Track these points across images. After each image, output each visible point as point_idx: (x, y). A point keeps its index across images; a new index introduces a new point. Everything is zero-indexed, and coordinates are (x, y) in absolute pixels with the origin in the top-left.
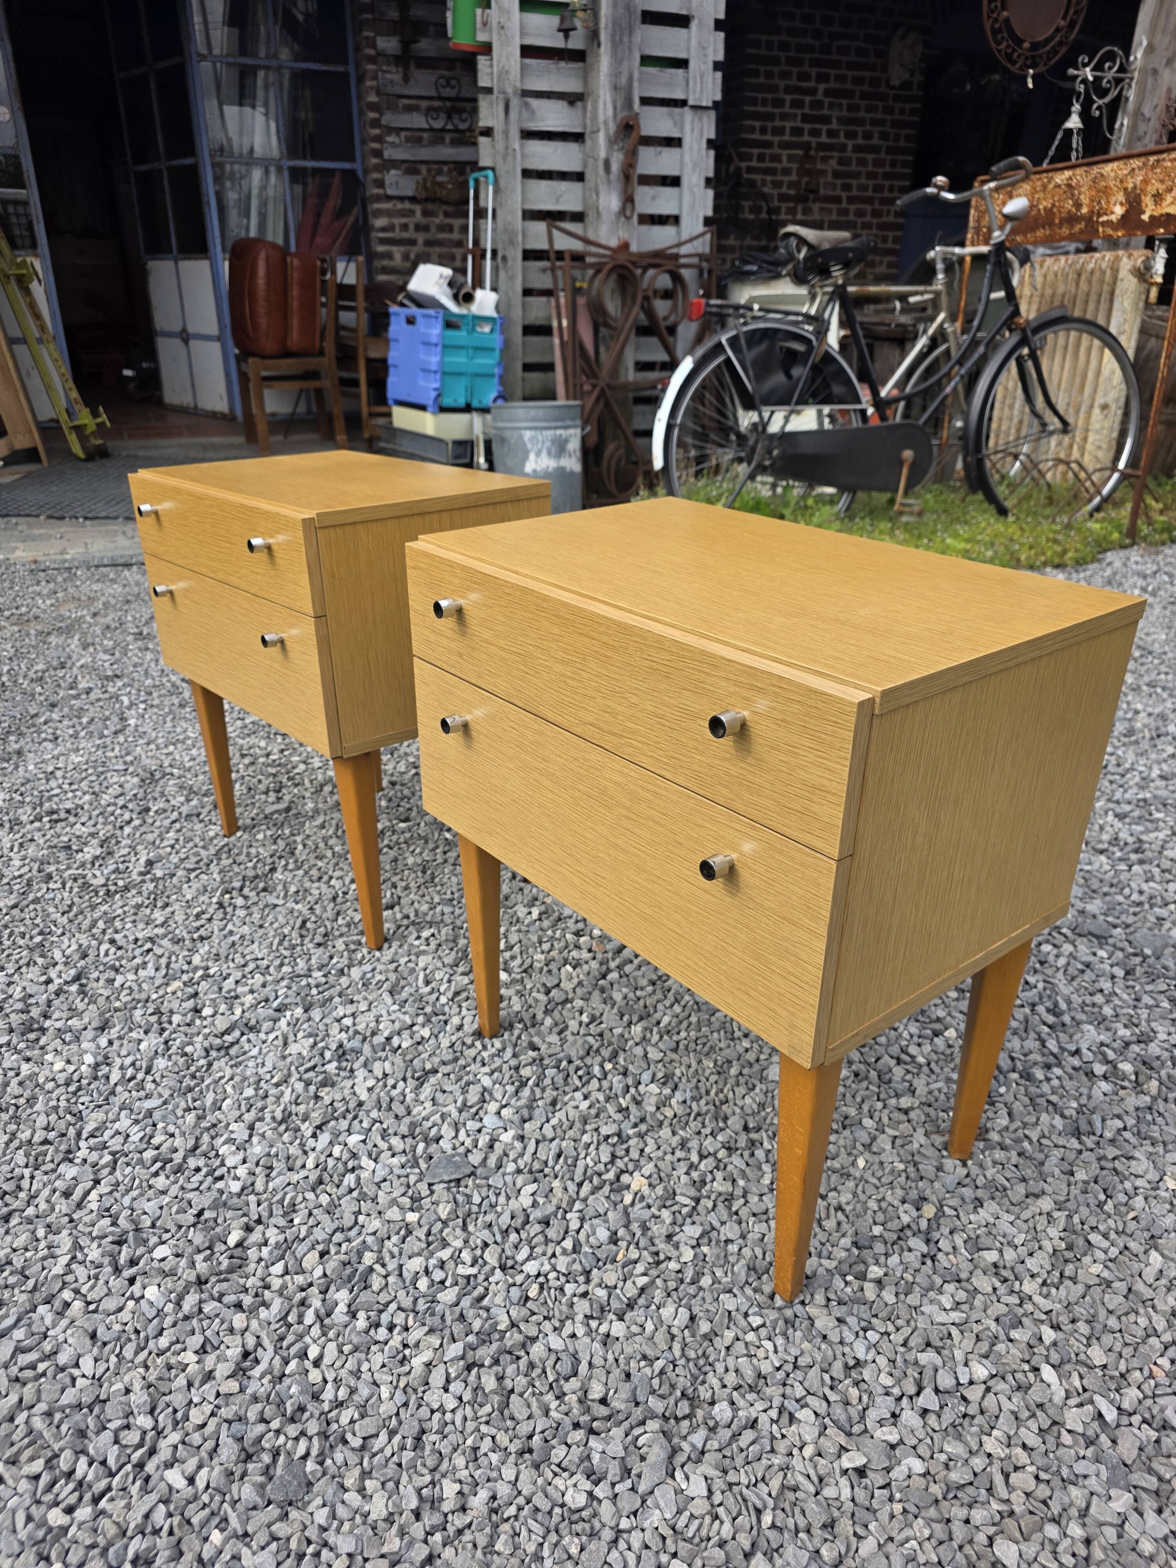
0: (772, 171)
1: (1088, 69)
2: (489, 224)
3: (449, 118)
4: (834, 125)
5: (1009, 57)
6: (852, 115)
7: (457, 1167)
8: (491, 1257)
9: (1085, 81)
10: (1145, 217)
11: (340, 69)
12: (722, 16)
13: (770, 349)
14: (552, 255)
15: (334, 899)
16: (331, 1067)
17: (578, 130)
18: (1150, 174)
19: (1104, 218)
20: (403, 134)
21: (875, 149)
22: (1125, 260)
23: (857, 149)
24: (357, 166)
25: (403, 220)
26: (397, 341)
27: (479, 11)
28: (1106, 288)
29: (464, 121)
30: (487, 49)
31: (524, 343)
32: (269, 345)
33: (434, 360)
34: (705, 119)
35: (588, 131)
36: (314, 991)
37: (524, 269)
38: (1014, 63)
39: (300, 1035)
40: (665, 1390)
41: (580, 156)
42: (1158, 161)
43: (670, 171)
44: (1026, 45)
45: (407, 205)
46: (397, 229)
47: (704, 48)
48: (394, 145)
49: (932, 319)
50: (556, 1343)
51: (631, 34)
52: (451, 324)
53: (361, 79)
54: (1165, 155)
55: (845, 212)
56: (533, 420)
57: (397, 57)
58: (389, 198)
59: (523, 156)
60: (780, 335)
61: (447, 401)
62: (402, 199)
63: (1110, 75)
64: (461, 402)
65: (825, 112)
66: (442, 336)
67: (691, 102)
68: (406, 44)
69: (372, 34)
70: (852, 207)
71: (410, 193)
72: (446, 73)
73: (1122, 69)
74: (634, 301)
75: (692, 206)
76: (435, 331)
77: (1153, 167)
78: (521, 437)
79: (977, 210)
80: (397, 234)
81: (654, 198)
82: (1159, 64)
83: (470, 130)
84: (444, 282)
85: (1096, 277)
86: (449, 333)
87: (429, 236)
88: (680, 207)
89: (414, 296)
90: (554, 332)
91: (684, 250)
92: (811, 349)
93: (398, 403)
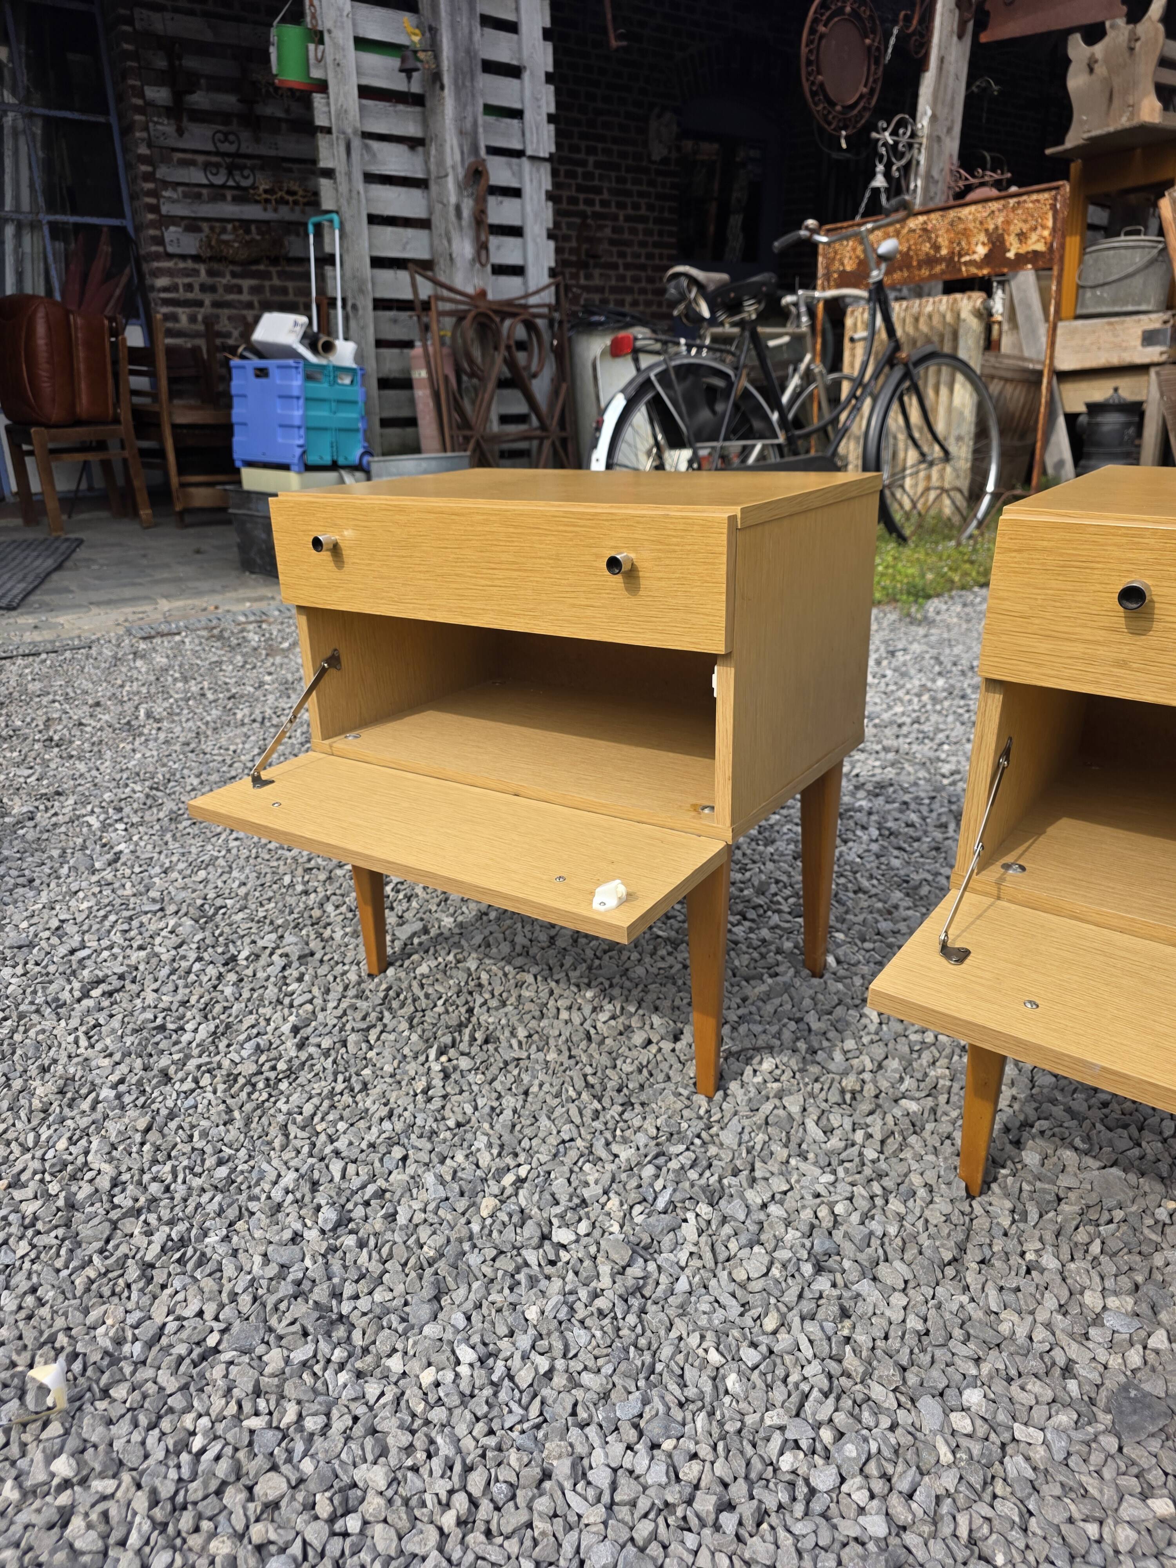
1: (887, 134)
2: (336, 272)
3: (230, 174)
4: (606, 196)
5: (825, 117)
6: (620, 186)
9: (885, 144)
10: (1011, 255)
11: (101, 119)
12: (550, 69)
13: (696, 385)
14: (417, 304)
15: (589, 1038)
17: (420, 175)
18: (1011, 215)
19: (967, 258)
20: (180, 189)
21: (643, 220)
22: (965, 301)
23: (628, 219)
24: (128, 223)
25: (187, 280)
26: (244, 396)
27: (312, 47)
28: (949, 330)
29: (247, 178)
30: (322, 86)
31: (380, 397)
32: (55, 413)
33: (297, 414)
34: (542, 170)
35: (433, 177)
36: (693, 1175)
37: (376, 320)
38: (829, 124)
39: (733, 1245)
41: (424, 202)
42: (1018, 203)
43: (513, 221)
44: (838, 108)
45: (190, 264)
46: (181, 289)
47: (538, 100)
48: (174, 201)
49: (801, 360)
51: (472, 79)
52: (311, 374)
53: (127, 130)
54: (1025, 198)
55: (622, 278)
57: (167, 108)
58: (170, 256)
59: (368, 200)
60: (703, 371)
61: (312, 459)
62: (183, 257)
63: (904, 140)
64: (327, 460)
65: (596, 183)
66: (303, 388)
67: (529, 152)
68: (178, 96)
69: (138, 83)
70: (629, 274)
71: (193, 252)
72: (221, 128)
73: (913, 135)
74: (496, 352)
75: (536, 257)
76: (296, 383)
77: (1014, 209)
79: (825, 256)
80: (181, 295)
81: (499, 248)
82: (942, 132)
83: (254, 187)
84: (300, 331)
85: (936, 320)
86: (311, 385)
87: (217, 297)
88: (525, 257)
89: (259, 347)
90: (415, 384)
91: (532, 301)
92: (730, 385)
93: (250, 464)
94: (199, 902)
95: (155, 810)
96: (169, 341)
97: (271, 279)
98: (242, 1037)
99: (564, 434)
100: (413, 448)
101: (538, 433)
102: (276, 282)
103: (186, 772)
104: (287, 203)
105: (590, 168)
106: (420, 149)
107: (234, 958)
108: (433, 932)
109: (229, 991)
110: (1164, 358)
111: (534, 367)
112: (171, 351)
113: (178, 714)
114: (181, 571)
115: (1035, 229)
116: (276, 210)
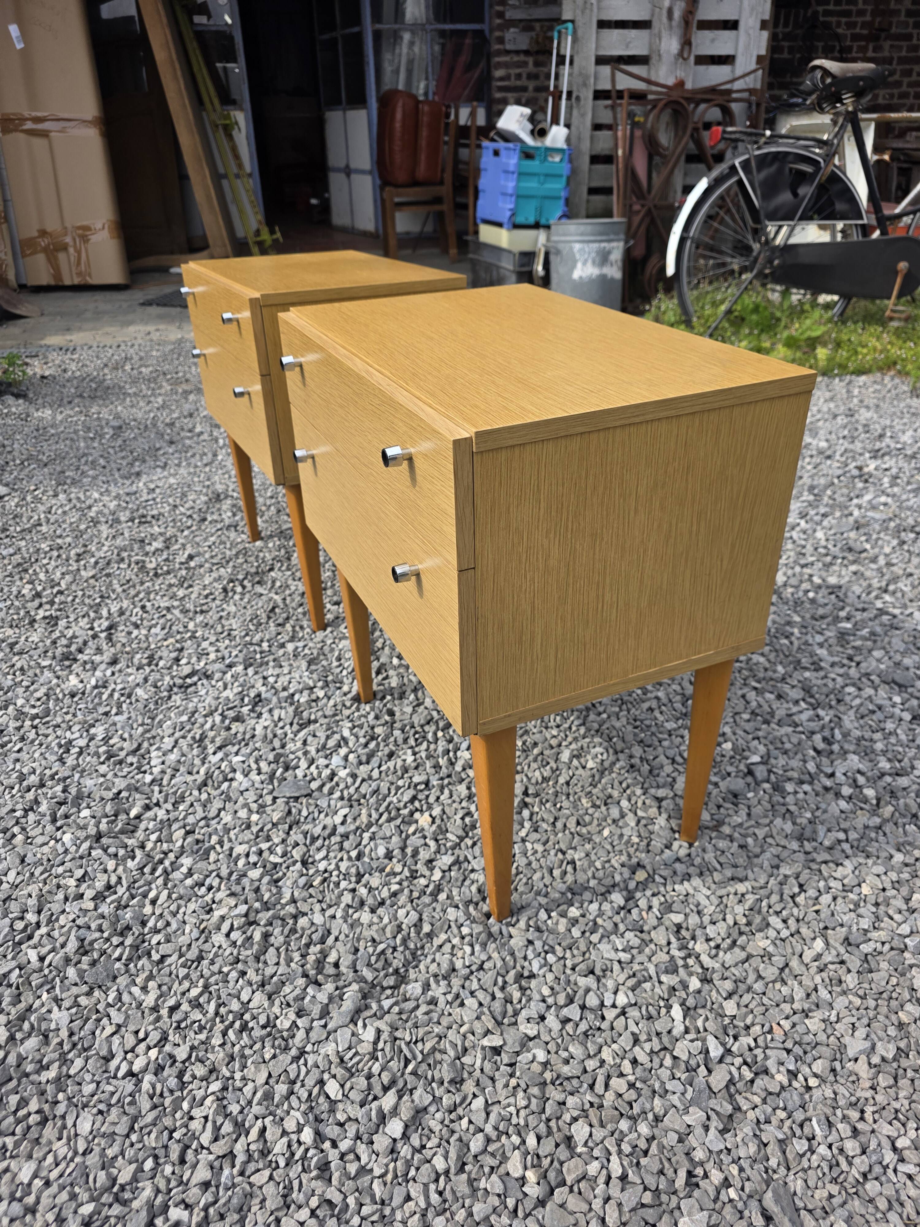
0: (848, 14)
2: (566, 69)
7: (299, 788)
8: (297, 854)
13: (780, 171)
14: (614, 94)
16: (245, 710)
24: (486, 27)
25: (518, 71)
26: (486, 170)
31: (590, 170)
32: (401, 176)
33: (510, 185)
37: (594, 107)
40: (379, 965)
41: (649, 6)
43: (730, 15)
45: (522, 58)
46: (513, 78)
48: (516, 8)
50: (318, 919)
52: (526, 155)
55: (915, 49)
56: (582, 234)
58: (508, 52)
59: (599, 8)
60: (790, 158)
61: (520, 220)
62: (518, 52)
64: (531, 220)
66: (518, 165)
71: (525, 48)
74: (684, 132)
75: (747, 47)
76: (514, 161)
78: (571, 249)
80: (511, 83)
81: (713, 41)
84: (525, 120)
86: (524, 162)
87: (537, 84)
88: (736, 48)
89: (499, 133)
92: (818, 170)
93: (484, 221)
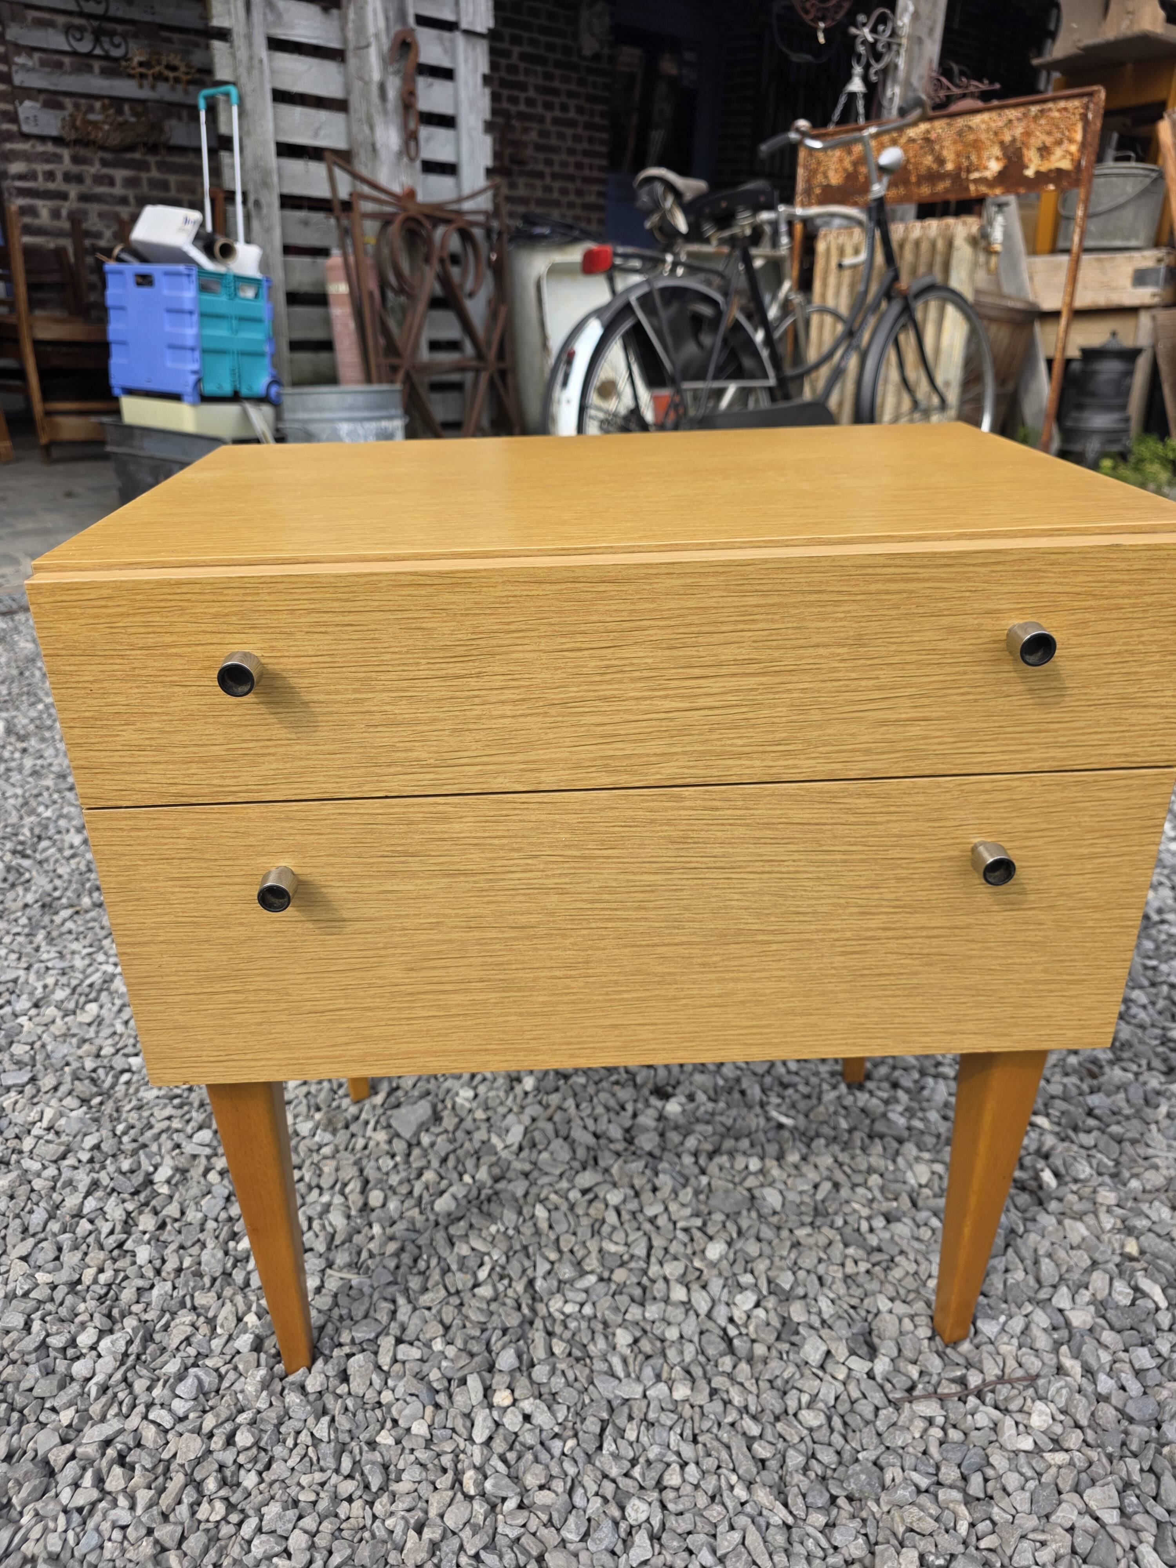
1: (866, 30)
2: (234, 156)
3: (97, 41)
4: (531, 93)
6: (547, 83)
9: (864, 42)
10: (1030, 173)
13: (681, 312)
17: (335, 44)
18: (1033, 126)
19: (975, 175)
20: (37, 56)
21: (572, 123)
22: (959, 226)
25: (48, 167)
26: (122, 308)
28: (939, 259)
29: (118, 46)
31: (289, 315)
33: (189, 332)
34: (479, 49)
35: (351, 46)
37: (283, 220)
38: (807, 13)
41: (340, 78)
42: (1042, 111)
43: (443, 108)
45: (50, 148)
46: (40, 178)
48: (29, 70)
52: (207, 284)
54: (1050, 105)
55: (548, 189)
56: (351, 408)
58: (26, 137)
59: (273, 72)
60: (689, 296)
61: (210, 388)
62: (42, 139)
63: (884, 38)
64: (227, 389)
65: (521, 78)
66: (197, 301)
67: (464, 25)
70: (556, 185)
71: (54, 133)
73: (894, 34)
74: (428, 264)
75: (472, 154)
76: (189, 294)
77: (1036, 118)
79: (806, 167)
80: (40, 184)
81: (428, 139)
82: (923, 33)
83: (126, 58)
84: (192, 230)
85: (925, 246)
86: (206, 297)
87: (84, 189)
88: (458, 153)
89: (141, 249)
90: (332, 300)
91: (467, 206)
92: (719, 314)
93: (131, 392)
94: (89, 1064)
95: (20, 890)
96: (27, 239)
97: (148, 170)
98: (172, 1367)
99: (502, 366)
100: (331, 379)
101: (474, 363)
102: (155, 174)
103: (62, 823)
104: (166, 79)
105: (514, 60)
106: (335, 12)
107: (149, 1181)
108: (449, 1122)
109: (144, 1254)
110: (1156, 300)
111: (469, 285)
112: (29, 252)
113: (50, 728)
114: (50, 520)
115: (1059, 143)
116: (153, 88)
